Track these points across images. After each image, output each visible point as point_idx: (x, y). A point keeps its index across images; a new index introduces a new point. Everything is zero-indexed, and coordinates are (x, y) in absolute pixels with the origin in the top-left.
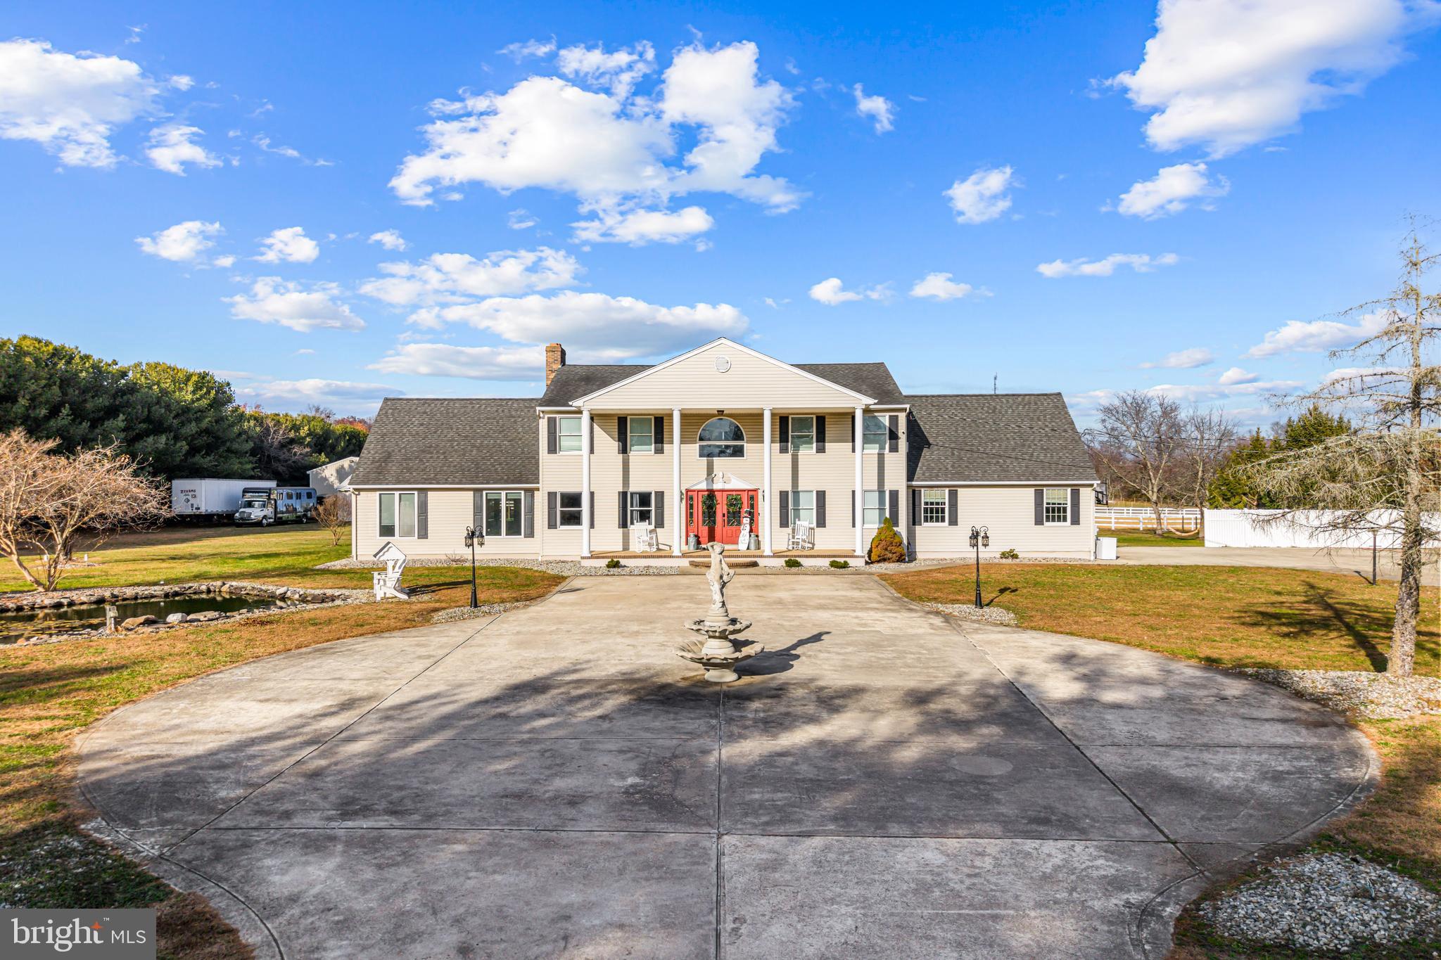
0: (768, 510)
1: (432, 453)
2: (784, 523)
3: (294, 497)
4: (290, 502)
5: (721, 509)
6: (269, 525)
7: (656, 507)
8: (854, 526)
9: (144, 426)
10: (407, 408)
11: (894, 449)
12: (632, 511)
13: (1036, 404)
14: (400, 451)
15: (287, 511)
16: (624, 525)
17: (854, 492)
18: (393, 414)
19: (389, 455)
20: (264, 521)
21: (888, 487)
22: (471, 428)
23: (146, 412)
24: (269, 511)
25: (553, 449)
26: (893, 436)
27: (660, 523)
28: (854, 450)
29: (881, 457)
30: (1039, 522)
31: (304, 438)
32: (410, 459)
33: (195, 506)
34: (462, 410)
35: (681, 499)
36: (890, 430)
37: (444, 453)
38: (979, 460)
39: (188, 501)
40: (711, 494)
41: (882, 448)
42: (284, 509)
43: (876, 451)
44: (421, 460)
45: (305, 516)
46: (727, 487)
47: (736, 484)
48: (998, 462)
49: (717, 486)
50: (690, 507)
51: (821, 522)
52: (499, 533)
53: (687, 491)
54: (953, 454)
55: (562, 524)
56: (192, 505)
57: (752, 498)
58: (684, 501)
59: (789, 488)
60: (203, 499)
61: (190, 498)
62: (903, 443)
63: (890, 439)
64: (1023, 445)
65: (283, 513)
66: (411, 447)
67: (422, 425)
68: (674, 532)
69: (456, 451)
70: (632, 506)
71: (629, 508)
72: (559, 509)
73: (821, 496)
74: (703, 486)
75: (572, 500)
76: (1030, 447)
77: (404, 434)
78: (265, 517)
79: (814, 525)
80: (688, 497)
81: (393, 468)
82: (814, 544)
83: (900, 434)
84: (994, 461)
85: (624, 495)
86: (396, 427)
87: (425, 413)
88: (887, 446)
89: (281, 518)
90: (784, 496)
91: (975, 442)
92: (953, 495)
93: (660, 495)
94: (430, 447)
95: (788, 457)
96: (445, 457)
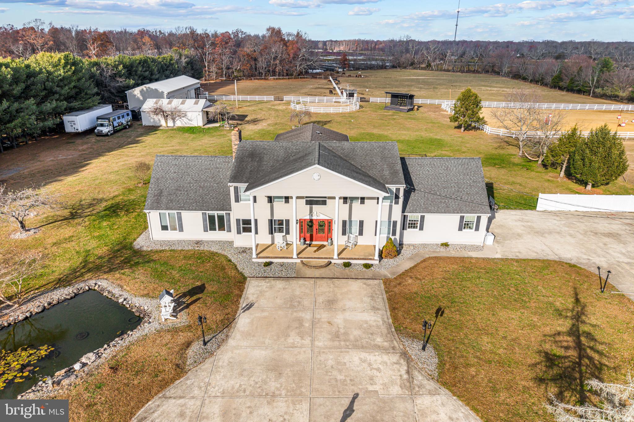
0: (337, 229)
1: (181, 191)
2: (344, 233)
3: (121, 118)
4: (119, 121)
5: (315, 227)
6: (112, 134)
7: (286, 226)
8: (376, 235)
9: (43, 93)
10: (167, 162)
11: (397, 203)
12: (275, 227)
13: (468, 164)
14: (166, 189)
15: (119, 125)
16: (271, 233)
17: (376, 222)
18: (161, 166)
19: (161, 192)
20: (109, 133)
21: (393, 219)
22: (199, 175)
23: (43, 86)
24: (111, 128)
25: (237, 200)
26: (397, 197)
27: (288, 232)
28: (378, 203)
29: (391, 207)
30: (460, 229)
31: (121, 71)
32: (171, 195)
33: (76, 129)
34: (193, 164)
35: (297, 223)
36: (396, 194)
37: (187, 191)
38: (436, 200)
39: (72, 126)
40: (311, 221)
41: (391, 202)
42: (117, 125)
43: (389, 204)
44: (176, 195)
45: (127, 125)
46: (318, 218)
47: (322, 217)
48: (445, 202)
49: (314, 218)
50: (301, 226)
51: (361, 233)
52: (215, 230)
53: (300, 220)
54: (425, 196)
55: (243, 232)
56: (74, 128)
57: (330, 223)
58: (299, 224)
59: (347, 219)
60: (79, 125)
61: (72, 124)
62: (401, 200)
63: (395, 198)
64: (458, 191)
65: (116, 127)
66: (171, 187)
67: (175, 172)
68: (294, 236)
69: (192, 189)
70: (275, 225)
71: (273, 226)
72: (242, 226)
73: (361, 223)
74: (308, 217)
75: (247, 222)
76: (461, 192)
77: (167, 179)
78: (109, 131)
79: (358, 234)
80: (301, 222)
81: (164, 200)
82: (357, 243)
83: (400, 196)
84: (443, 201)
85: (271, 221)
86: (163, 174)
87: (176, 165)
88: (394, 201)
89: (116, 129)
90: (344, 222)
91: (436, 189)
92: (423, 218)
93: (288, 221)
94: (180, 187)
95: (347, 206)
96: (187, 194)
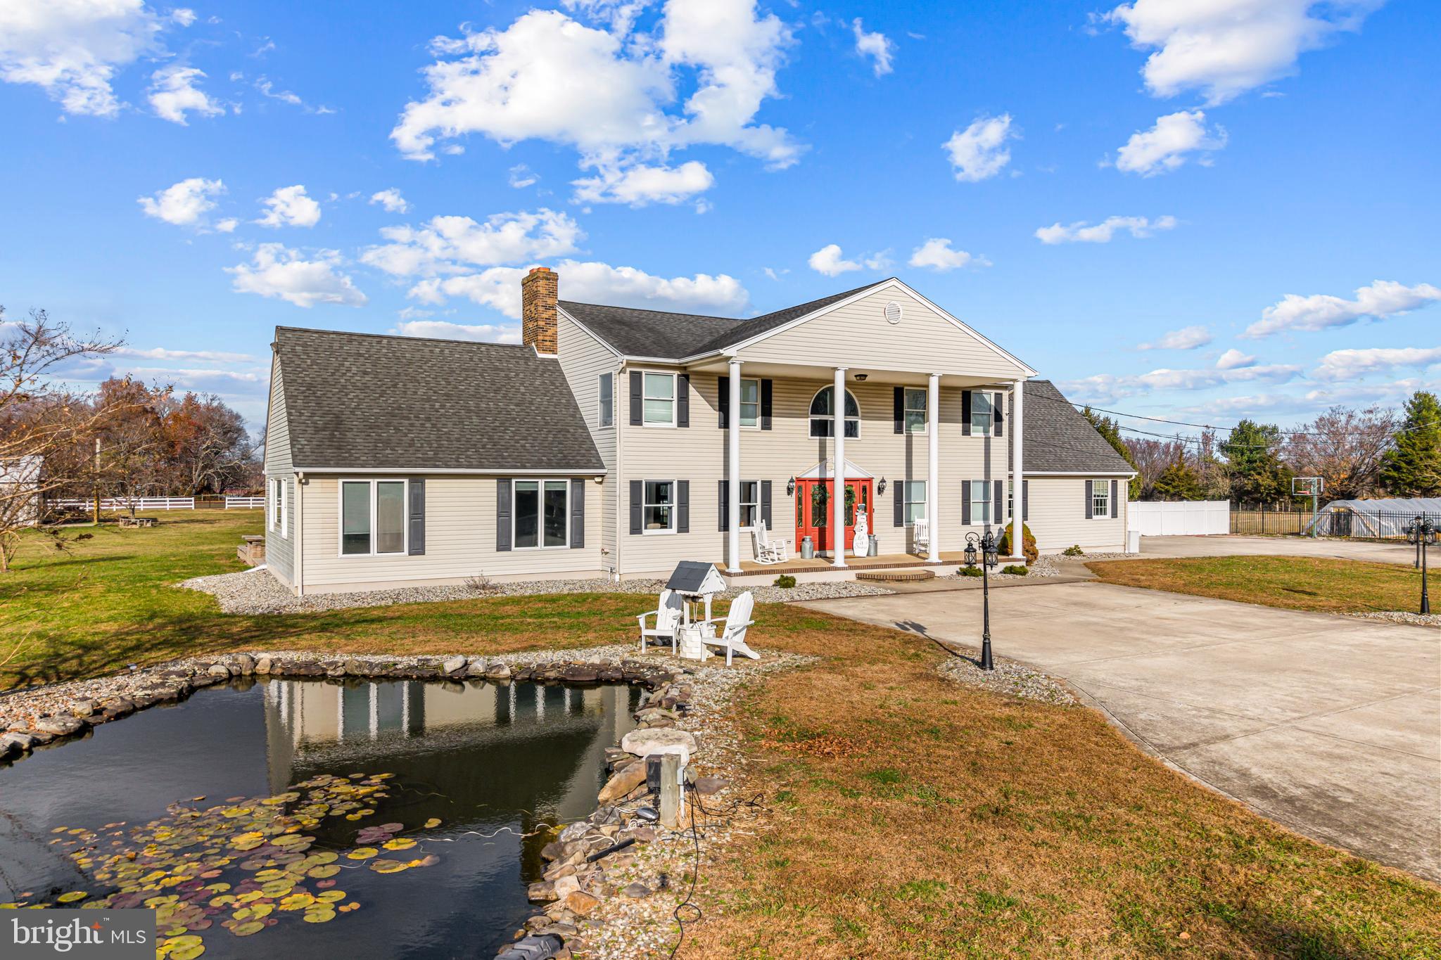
2: (898, 520)
7: (762, 501)
10: (325, 346)
11: (999, 433)
13: (1037, 391)
14: (352, 413)
18: (306, 353)
21: (994, 477)
25: (636, 419)
26: (998, 417)
29: (987, 443)
30: (1089, 514)
34: (418, 355)
36: (995, 410)
38: (1035, 449)
40: (822, 482)
41: (986, 431)
43: (983, 435)
47: (850, 471)
48: (1050, 451)
49: (830, 474)
50: (799, 500)
53: (795, 481)
55: (646, 527)
57: (865, 488)
58: (794, 492)
59: (903, 477)
62: (1006, 427)
63: (996, 421)
72: (644, 505)
74: (815, 474)
75: (659, 491)
77: (344, 387)
80: (797, 486)
83: (1004, 415)
84: (1047, 449)
86: (325, 375)
88: (992, 429)
90: (898, 487)
93: (767, 485)
94: (399, 408)
95: (902, 438)
96: (434, 426)
